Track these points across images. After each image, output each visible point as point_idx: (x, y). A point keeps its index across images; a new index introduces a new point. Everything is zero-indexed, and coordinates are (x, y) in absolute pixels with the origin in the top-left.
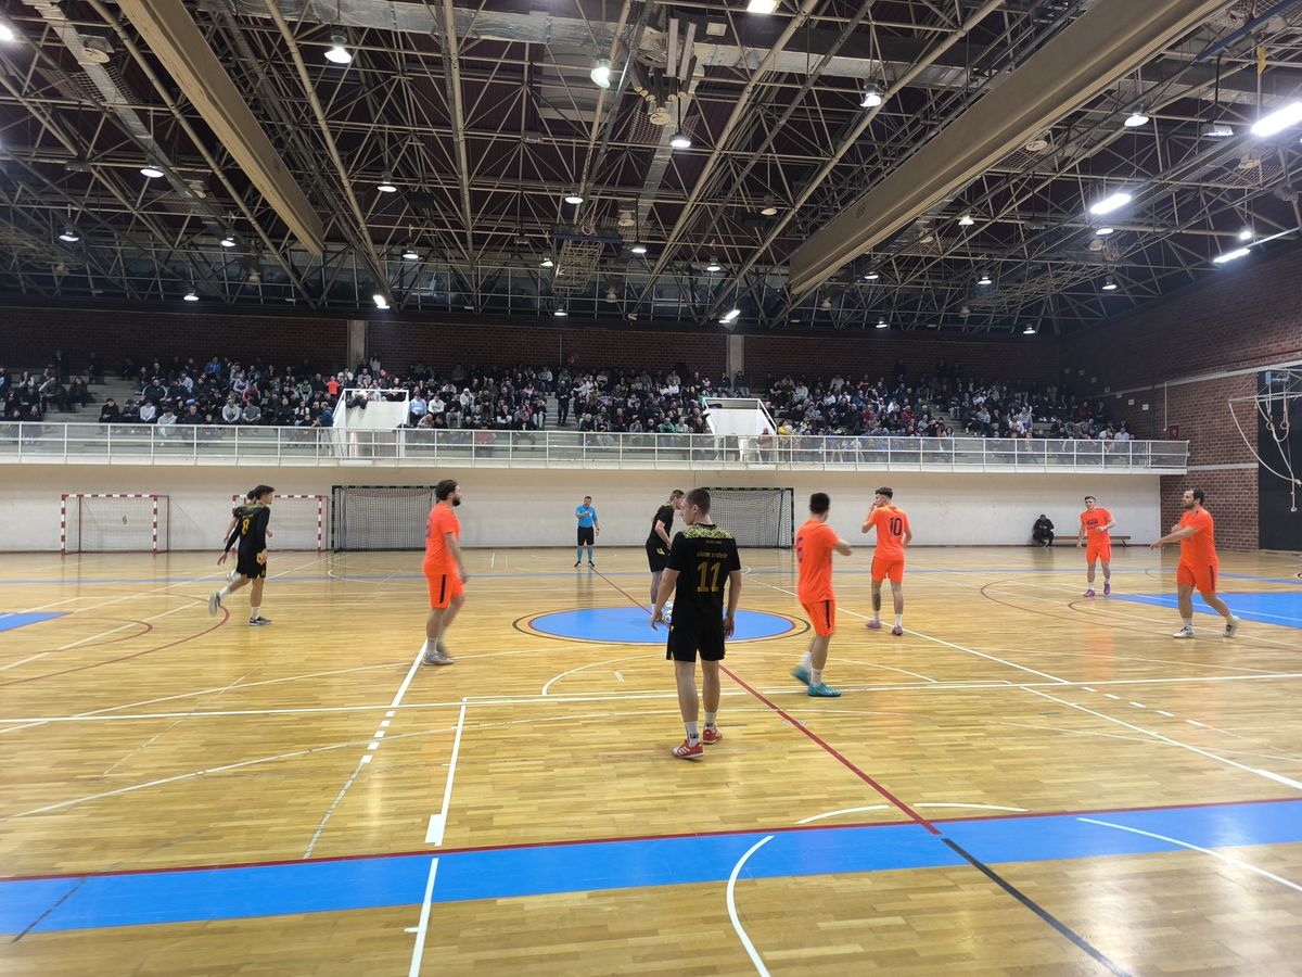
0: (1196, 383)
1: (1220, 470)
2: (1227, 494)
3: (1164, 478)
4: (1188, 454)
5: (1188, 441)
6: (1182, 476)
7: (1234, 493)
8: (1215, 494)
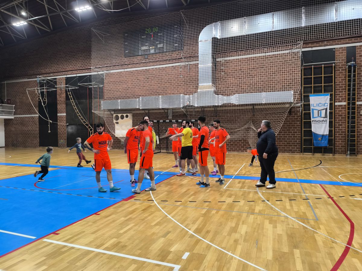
0: (17, 82)
1: (26, 117)
2: (28, 126)
3: (6, 120)
4: (14, 110)
5: (14, 105)
6: (12, 119)
7: (30, 126)
8: (24, 126)
